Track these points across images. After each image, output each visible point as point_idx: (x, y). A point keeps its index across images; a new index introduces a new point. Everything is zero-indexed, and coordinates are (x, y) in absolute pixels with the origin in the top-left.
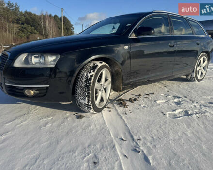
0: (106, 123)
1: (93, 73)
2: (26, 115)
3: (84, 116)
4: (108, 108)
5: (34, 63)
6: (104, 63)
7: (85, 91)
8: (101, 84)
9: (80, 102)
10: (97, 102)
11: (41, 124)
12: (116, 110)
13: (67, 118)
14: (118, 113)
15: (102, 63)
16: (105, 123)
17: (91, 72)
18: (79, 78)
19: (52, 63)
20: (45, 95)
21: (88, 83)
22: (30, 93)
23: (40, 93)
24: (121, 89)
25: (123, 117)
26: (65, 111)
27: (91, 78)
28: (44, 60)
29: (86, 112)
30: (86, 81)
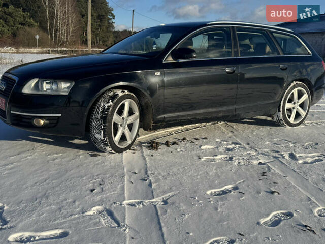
0: (124, 162)
1: (111, 103)
2: (30, 151)
3: (99, 155)
4: (133, 150)
5: (45, 89)
6: (127, 92)
7: (101, 124)
8: (123, 118)
9: (95, 137)
10: (117, 139)
11: (48, 159)
12: (142, 152)
13: (79, 155)
14: (143, 156)
15: (124, 92)
16: (122, 161)
17: (109, 102)
18: (95, 108)
19: (66, 90)
20: (55, 126)
21: (105, 114)
22: (39, 123)
23: (50, 123)
24: (152, 127)
25: (147, 159)
26: (77, 150)
27: (108, 109)
28: (57, 87)
29: (104, 152)
30: (102, 112)
